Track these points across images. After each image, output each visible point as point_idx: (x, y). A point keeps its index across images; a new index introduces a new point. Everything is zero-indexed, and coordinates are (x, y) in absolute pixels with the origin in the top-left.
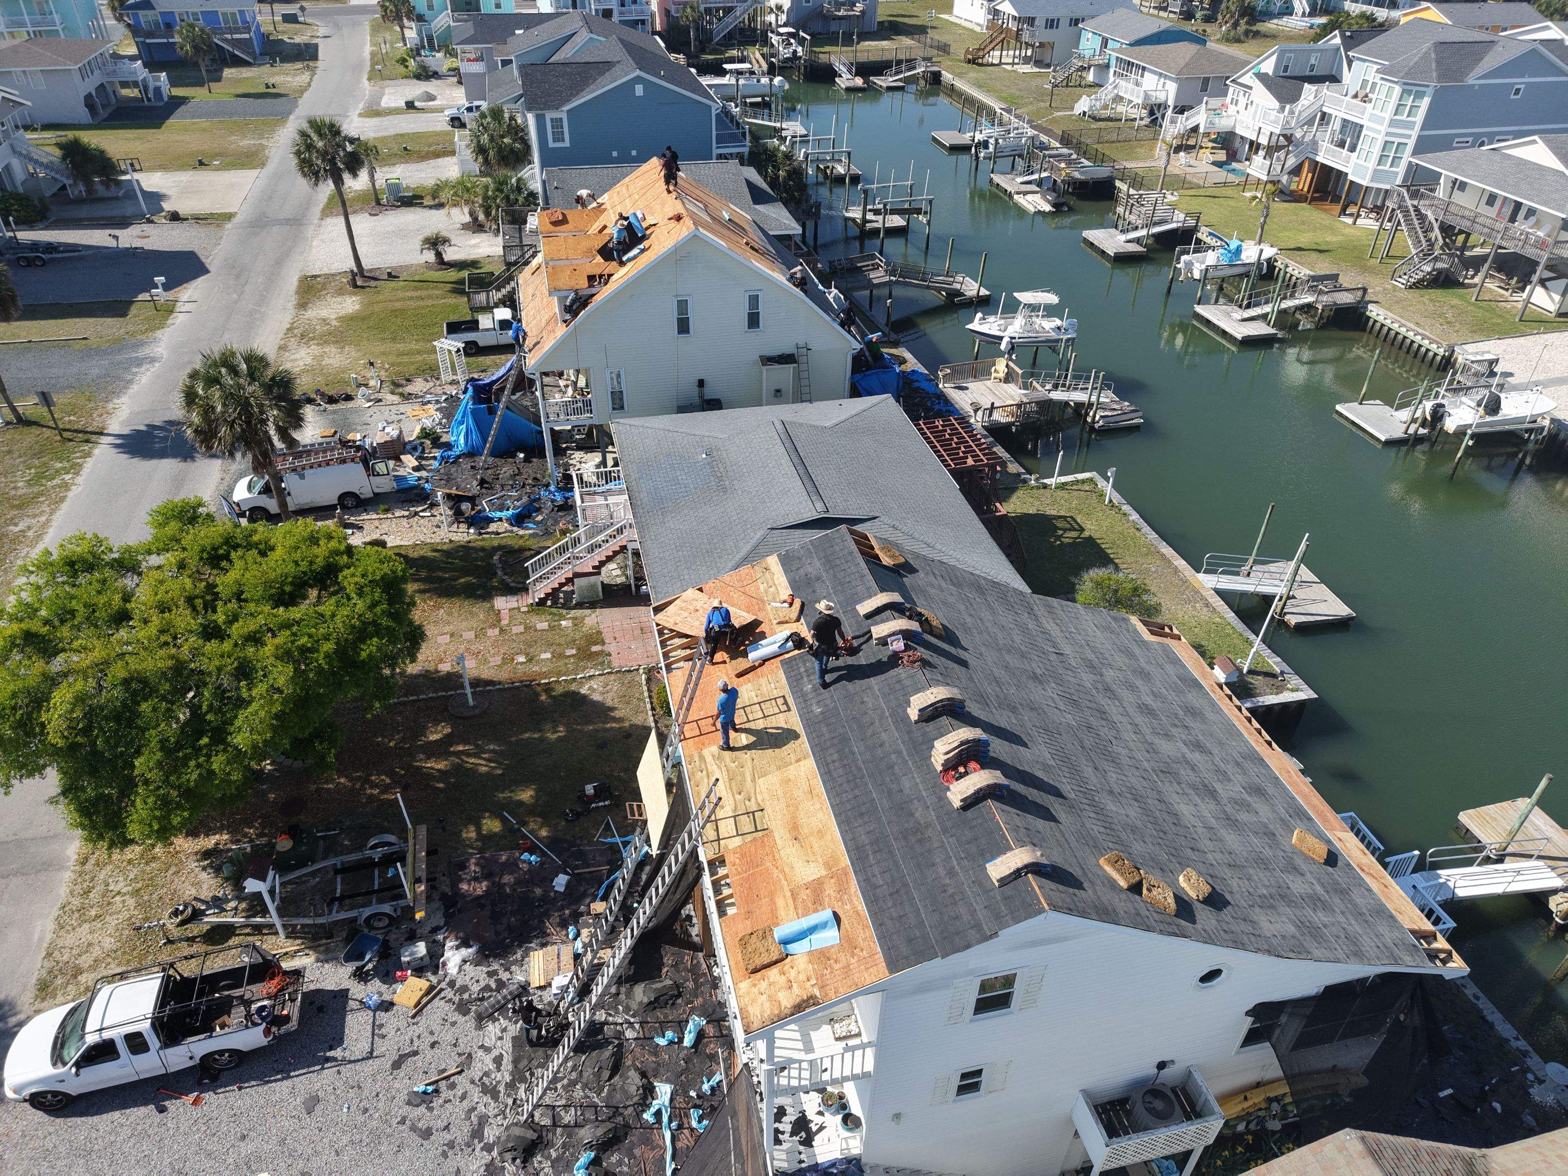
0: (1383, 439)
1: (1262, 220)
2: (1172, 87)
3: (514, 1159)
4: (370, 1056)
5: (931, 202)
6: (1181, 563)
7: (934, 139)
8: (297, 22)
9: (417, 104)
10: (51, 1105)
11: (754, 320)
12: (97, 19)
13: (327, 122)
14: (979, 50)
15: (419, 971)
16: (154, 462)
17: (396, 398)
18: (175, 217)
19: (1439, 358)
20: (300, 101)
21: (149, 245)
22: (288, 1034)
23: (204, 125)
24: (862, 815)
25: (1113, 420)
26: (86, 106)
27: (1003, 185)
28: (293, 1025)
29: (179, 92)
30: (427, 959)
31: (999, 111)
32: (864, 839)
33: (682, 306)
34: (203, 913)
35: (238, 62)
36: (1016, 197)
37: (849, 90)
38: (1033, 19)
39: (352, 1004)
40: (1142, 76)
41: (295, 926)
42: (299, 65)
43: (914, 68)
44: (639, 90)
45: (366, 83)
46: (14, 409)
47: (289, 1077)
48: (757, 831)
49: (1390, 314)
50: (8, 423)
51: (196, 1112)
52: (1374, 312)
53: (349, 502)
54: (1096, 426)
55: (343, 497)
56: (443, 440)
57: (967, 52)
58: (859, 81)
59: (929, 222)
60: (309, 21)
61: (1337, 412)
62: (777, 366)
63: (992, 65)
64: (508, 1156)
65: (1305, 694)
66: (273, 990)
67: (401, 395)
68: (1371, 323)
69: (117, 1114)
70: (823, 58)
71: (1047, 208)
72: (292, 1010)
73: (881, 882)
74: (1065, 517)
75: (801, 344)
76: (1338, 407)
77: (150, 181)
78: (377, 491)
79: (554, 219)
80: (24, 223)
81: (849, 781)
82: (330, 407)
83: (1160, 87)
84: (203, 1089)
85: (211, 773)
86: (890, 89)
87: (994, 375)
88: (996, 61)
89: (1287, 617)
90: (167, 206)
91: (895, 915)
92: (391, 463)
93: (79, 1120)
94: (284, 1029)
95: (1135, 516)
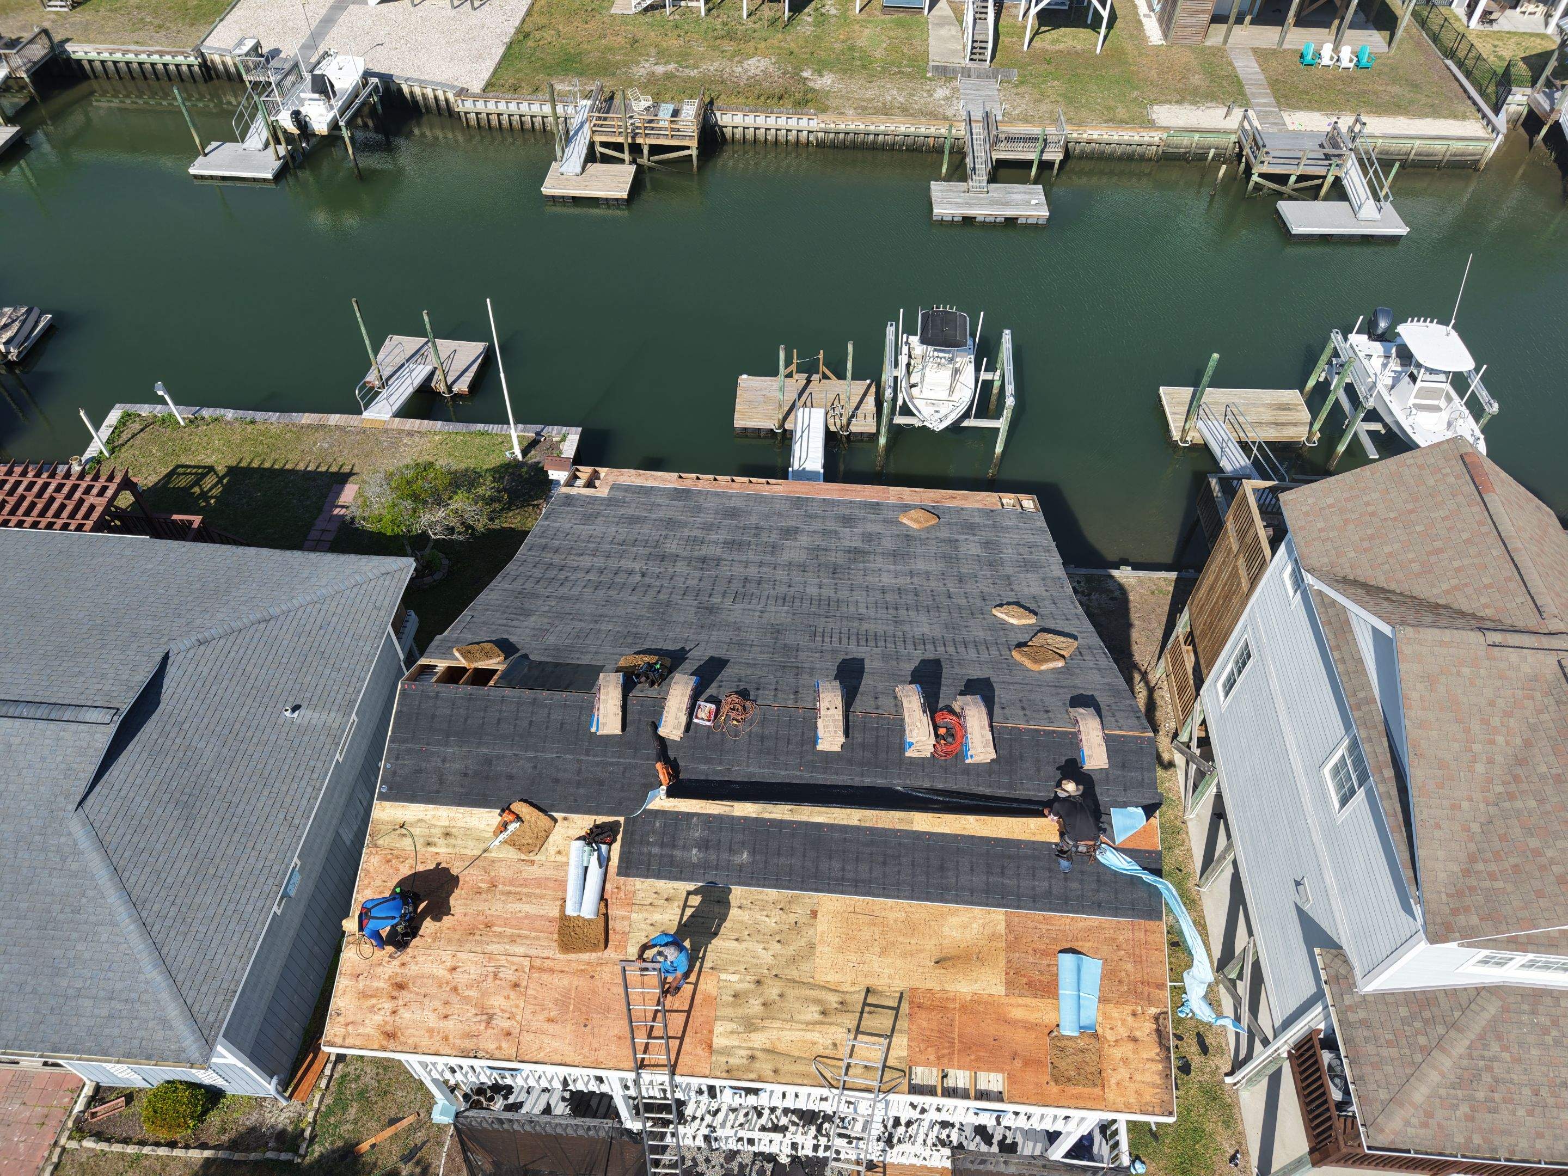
0: (269, 176)
6: (335, 419)
19: (196, 68)
24: (942, 868)
32: (978, 880)
48: (897, 1009)
49: (101, 46)
52: (79, 51)
61: (196, 177)
65: (571, 434)
68: (87, 66)
73: (1046, 884)
74: (173, 473)
76: (190, 171)
81: (884, 863)
89: (455, 389)
91: (1094, 886)
95: (230, 414)
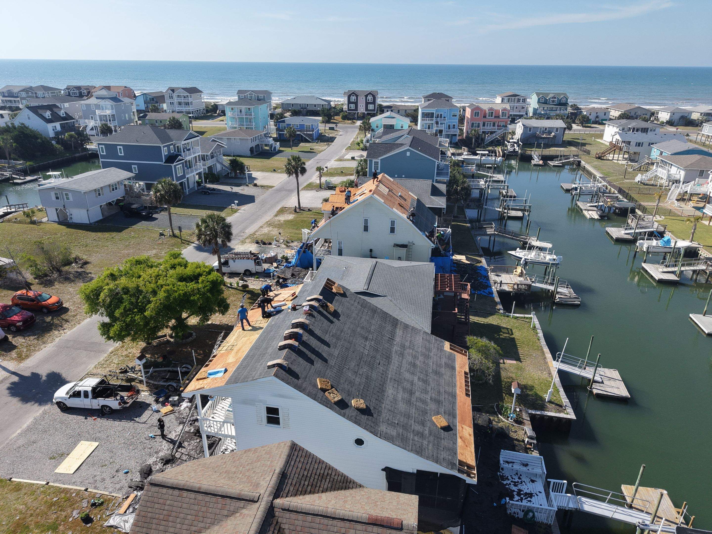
0: (707, 332)
1: (693, 231)
2: (683, 173)
3: (162, 463)
4: (144, 423)
5: (530, 207)
6: (549, 355)
7: (562, 187)
8: (334, 130)
9: (356, 158)
10: (62, 408)
11: (392, 230)
12: (268, 125)
13: (297, 156)
14: (603, 153)
15: (173, 405)
16: (202, 253)
17: (285, 246)
18: (255, 185)
20: (319, 155)
21: (241, 192)
22: (126, 407)
23: (283, 159)
24: (256, 349)
25: (565, 300)
26: (250, 150)
27: (580, 206)
28: (128, 405)
29: (282, 149)
30: (177, 402)
31: (598, 177)
33: (366, 221)
34: (128, 372)
35: (307, 141)
36: (584, 211)
37: (535, 165)
38: (630, 142)
39: (150, 408)
40: (671, 168)
41: (150, 383)
42: (326, 143)
43: (569, 159)
44: (408, 154)
45: (344, 150)
46: (173, 232)
47: (121, 421)
50: (170, 236)
51: (93, 422)
53: (247, 273)
54: (556, 301)
55: (246, 271)
56: (289, 260)
57: (597, 154)
58: (541, 162)
59: (529, 215)
60: (337, 129)
61: (690, 317)
62: (399, 248)
63: (609, 160)
64: (161, 461)
65: (572, 416)
66: (129, 395)
67: (287, 245)
69: (75, 416)
70: (528, 152)
71: (596, 217)
72: (130, 401)
73: (244, 365)
74: (507, 329)
75: (411, 241)
76: (691, 315)
77: (255, 174)
78: (257, 271)
79: (341, 190)
80: (211, 182)
81: (262, 341)
82: (262, 246)
83: (678, 173)
84: (99, 416)
85: (135, 320)
86: (554, 166)
87: (514, 273)
88: (611, 159)
89: (593, 390)
90: (255, 182)
92: (269, 265)
93: (66, 414)
94: (125, 405)
95: (541, 334)
